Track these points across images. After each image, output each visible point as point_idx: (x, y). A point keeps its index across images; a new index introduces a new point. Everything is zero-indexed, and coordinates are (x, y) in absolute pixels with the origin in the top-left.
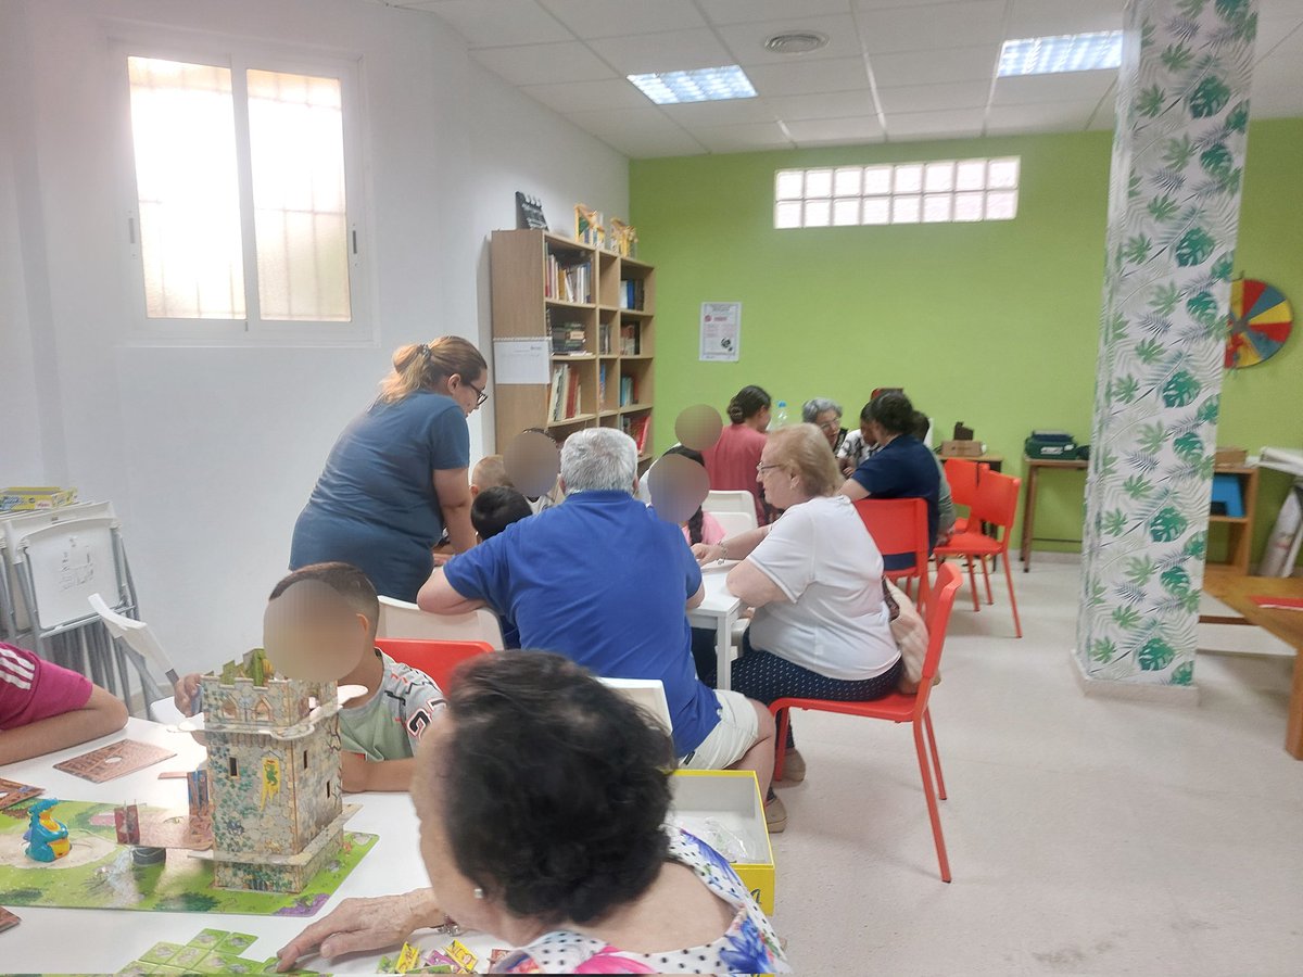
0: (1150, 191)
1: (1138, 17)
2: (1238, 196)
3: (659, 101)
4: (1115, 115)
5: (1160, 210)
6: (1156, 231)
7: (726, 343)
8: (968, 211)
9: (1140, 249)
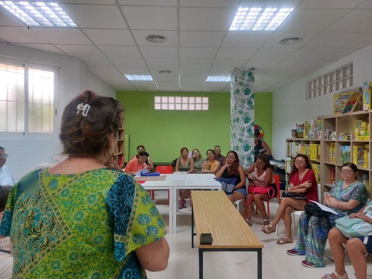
0: (239, 109)
1: (234, 75)
2: (254, 110)
3: (129, 80)
4: (230, 93)
5: (241, 112)
6: (240, 116)
8: (198, 108)
9: (237, 120)
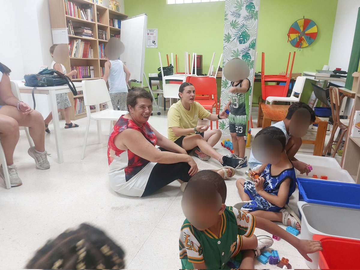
0: (231, 18)
5: (234, 25)
6: (233, 32)
7: (154, 42)
